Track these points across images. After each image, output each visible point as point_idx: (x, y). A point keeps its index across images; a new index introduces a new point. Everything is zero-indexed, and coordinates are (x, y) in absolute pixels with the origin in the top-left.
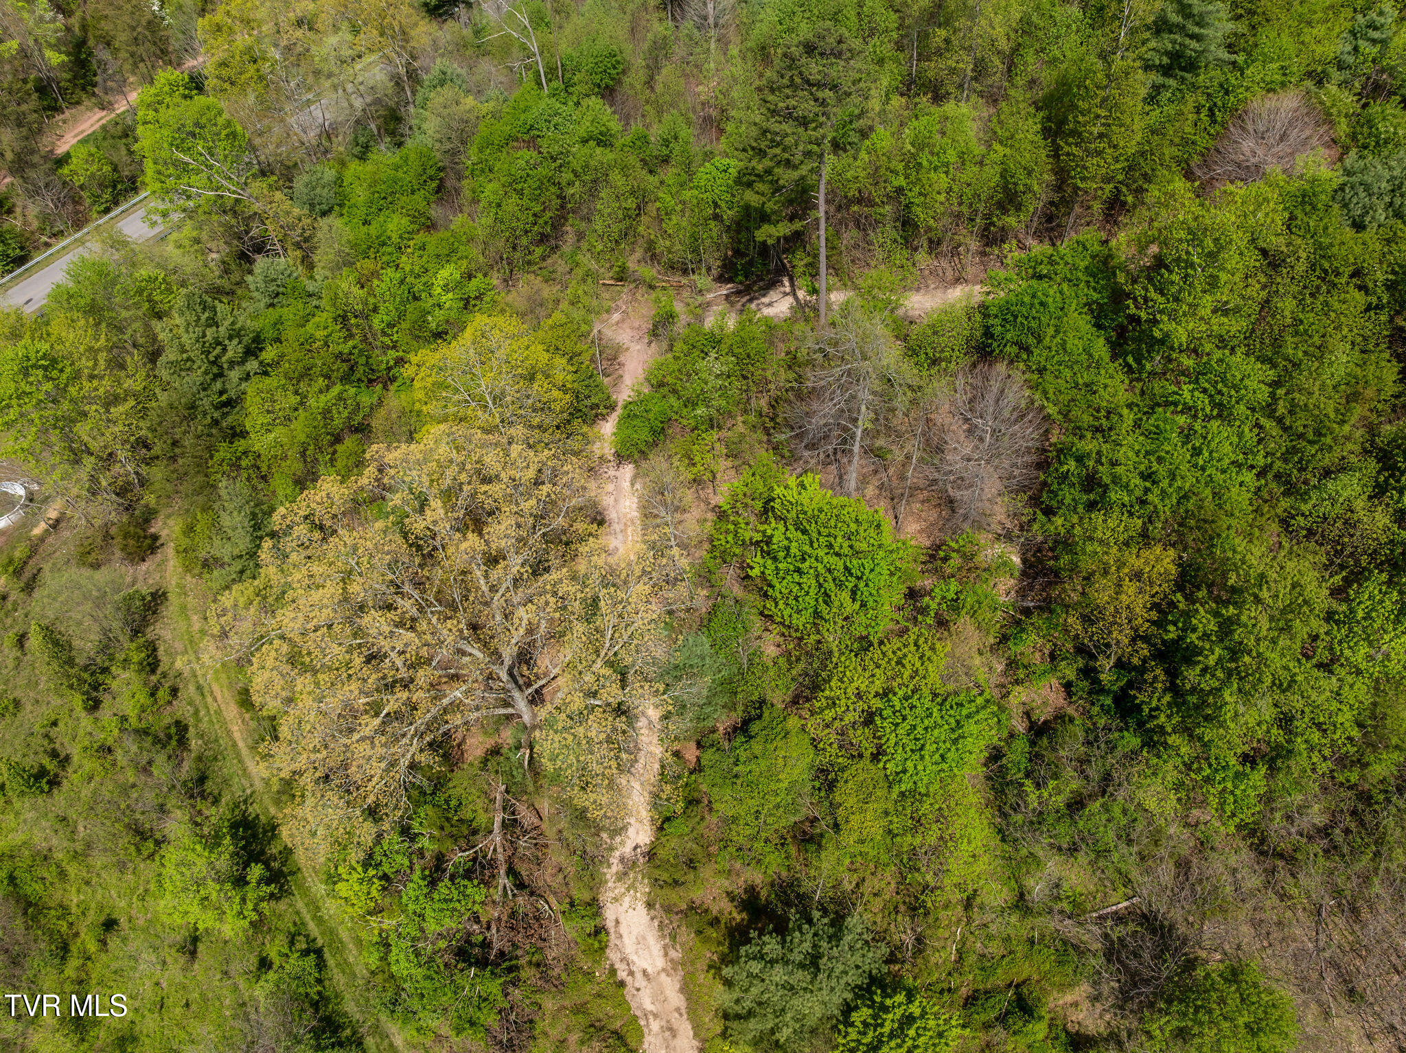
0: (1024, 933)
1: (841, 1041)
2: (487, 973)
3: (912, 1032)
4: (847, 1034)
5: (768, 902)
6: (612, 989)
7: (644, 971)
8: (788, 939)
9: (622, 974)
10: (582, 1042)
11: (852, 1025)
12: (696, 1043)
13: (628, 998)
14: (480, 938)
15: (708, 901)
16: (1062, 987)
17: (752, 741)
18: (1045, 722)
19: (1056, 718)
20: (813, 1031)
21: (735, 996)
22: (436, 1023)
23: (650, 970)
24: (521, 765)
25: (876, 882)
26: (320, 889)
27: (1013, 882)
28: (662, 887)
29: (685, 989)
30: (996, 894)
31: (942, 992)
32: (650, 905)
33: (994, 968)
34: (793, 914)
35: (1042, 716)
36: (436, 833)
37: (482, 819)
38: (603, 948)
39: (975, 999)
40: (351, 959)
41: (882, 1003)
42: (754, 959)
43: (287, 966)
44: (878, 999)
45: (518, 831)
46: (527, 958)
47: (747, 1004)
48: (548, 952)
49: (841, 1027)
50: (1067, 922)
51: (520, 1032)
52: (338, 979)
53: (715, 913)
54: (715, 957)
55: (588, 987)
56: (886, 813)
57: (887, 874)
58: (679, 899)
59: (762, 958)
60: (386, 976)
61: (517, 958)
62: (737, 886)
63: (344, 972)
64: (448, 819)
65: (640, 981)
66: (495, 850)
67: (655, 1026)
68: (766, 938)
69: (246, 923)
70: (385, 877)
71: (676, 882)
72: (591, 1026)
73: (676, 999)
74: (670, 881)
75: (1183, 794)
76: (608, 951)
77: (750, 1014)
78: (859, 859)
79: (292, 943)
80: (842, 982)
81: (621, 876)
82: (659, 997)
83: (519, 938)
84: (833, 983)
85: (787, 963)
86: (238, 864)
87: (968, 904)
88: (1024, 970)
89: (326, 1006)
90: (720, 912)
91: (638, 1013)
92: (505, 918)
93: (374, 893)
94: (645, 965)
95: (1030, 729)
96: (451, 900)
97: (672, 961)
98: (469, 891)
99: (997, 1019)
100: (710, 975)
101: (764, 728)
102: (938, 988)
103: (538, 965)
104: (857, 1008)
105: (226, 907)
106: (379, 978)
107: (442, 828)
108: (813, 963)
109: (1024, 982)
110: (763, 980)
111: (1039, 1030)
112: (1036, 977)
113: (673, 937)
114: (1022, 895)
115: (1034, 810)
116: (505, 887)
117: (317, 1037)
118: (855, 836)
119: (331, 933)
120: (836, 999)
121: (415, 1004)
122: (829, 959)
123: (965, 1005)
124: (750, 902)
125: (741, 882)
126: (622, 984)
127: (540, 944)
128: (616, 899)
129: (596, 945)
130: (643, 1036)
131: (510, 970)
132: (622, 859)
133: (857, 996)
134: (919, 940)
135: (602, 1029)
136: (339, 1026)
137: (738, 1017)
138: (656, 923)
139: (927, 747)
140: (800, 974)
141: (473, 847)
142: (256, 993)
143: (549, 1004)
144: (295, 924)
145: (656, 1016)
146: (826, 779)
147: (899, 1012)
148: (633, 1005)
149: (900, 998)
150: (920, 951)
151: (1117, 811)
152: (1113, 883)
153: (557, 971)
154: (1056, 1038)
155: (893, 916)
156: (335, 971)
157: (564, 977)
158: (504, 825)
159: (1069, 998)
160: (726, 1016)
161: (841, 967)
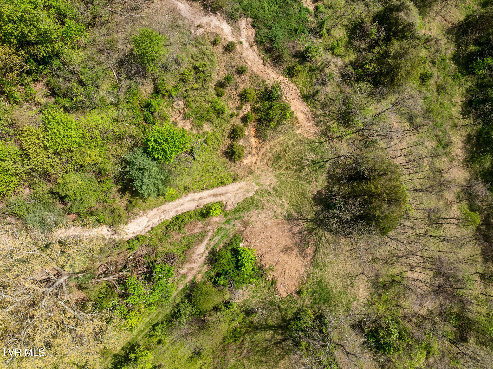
0: (125, 104)
1: (163, 161)
2: (154, 270)
3: (159, 140)
4: (161, 159)
5: (123, 185)
6: (154, 231)
7: (148, 222)
8: (135, 178)
9: (149, 229)
10: (170, 237)
11: (158, 158)
12: (167, 204)
13: (156, 226)
14: (143, 275)
15: (124, 204)
16: (141, 94)
17: (69, 195)
18: (50, 90)
19: (48, 86)
20: (161, 169)
21: (153, 193)
22: (170, 283)
23: (147, 220)
24: (84, 276)
25: (112, 151)
26: (135, 332)
27: (109, 106)
28: (121, 220)
29: (151, 209)
30: (113, 112)
31: (145, 130)
32: (127, 223)
33: (137, 114)
34: (127, 177)
35: (47, 92)
36: (111, 299)
37: (104, 285)
38: (142, 236)
39: (146, 120)
40: (154, 315)
41: (151, 149)
42: (142, 188)
43: (159, 334)
44: (150, 150)
45: (107, 272)
46: (148, 259)
47: (155, 189)
48: (145, 253)
49: (159, 161)
50: (121, 90)
51: (169, 257)
52: (161, 317)
53: (127, 202)
54: (141, 201)
55: (154, 239)
56: (90, 147)
57: (110, 147)
58: (124, 214)
59: (141, 186)
60: (158, 302)
61: (148, 263)
62: (117, 196)
63: (159, 316)
64: (106, 296)
65: (151, 223)
66: (115, 278)
67: (163, 216)
68: (135, 185)
69: (148, 352)
70: (128, 312)
71: (119, 216)
72: (165, 235)
73: (155, 211)
74: (119, 218)
75: (76, 48)
76: (143, 235)
77: (157, 188)
78: (105, 156)
79: (152, 336)
80: (146, 161)
81: (119, 234)
82: (154, 216)
83: (142, 263)
84: (147, 164)
85: (142, 178)
86: (130, 363)
87: (118, 121)
88: (136, 105)
89: (169, 318)
90: (127, 200)
91: (160, 222)
92: (136, 269)
93: (134, 313)
94: (146, 222)
95: (53, 96)
96: (134, 287)
97: (143, 214)
98: (130, 282)
99: (152, 114)
100: (147, 201)
101: (63, 191)
102: (144, 131)
103: (149, 256)
104: (153, 156)
105: (144, 361)
106: (160, 304)
107: (110, 297)
108: (141, 170)
109: (140, 105)
110: (148, 185)
111: (154, 102)
112: (138, 101)
113: (136, 214)
114: (114, 104)
115: (85, 98)
116: (126, 272)
117: (178, 317)
118: (98, 157)
119: (147, 324)
120: (152, 162)
121: (165, 291)
122: (140, 165)
123: (148, 123)
124: (122, 191)
125: (116, 195)
126: (152, 229)
127: (143, 256)
128: (127, 234)
129: (141, 238)
130: (166, 220)
131: (152, 264)
132: (113, 235)
133: (150, 156)
134: (130, 137)
135: (166, 232)
136: (174, 312)
137: (159, 191)
138: (132, 220)
139: (67, 134)
140: (145, 174)
141: (115, 285)
142: (168, 341)
143: (160, 250)
144: (146, 337)
145: (160, 217)
146: (80, 168)
147: (154, 144)
148: (158, 224)
149: (149, 143)
150: (134, 137)
151: (83, 71)
152: (107, 74)
153: (150, 249)
154: (156, 97)
155: (123, 145)
156: (158, 319)
157: (152, 247)
158: (106, 276)
159: (144, 92)
160: (158, 195)
161: (142, 162)
